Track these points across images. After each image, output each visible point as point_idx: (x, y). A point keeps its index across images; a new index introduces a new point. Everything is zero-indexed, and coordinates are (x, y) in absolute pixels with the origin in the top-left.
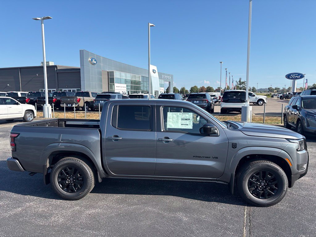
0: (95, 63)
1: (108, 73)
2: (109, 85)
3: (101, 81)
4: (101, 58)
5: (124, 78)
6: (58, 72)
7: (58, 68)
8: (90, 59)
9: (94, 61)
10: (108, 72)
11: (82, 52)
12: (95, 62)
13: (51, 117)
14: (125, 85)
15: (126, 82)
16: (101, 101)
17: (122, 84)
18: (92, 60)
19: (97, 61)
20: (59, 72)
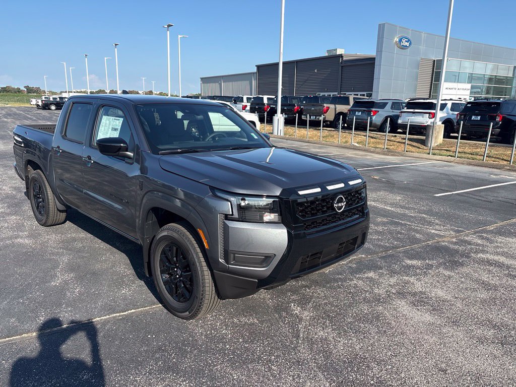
0: (406, 46)
1: (434, 63)
2: (431, 86)
3: (416, 79)
4: (423, 35)
5: (469, 71)
6: (343, 65)
7: (344, 59)
8: (396, 39)
9: (406, 41)
10: (434, 61)
11: (381, 28)
12: (407, 44)
13: (282, 135)
14: (469, 86)
15: (471, 78)
16: (357, 113)
17: (460, 82)
18: (400, 40)
19: (412, 41)
20: (345, 65)
